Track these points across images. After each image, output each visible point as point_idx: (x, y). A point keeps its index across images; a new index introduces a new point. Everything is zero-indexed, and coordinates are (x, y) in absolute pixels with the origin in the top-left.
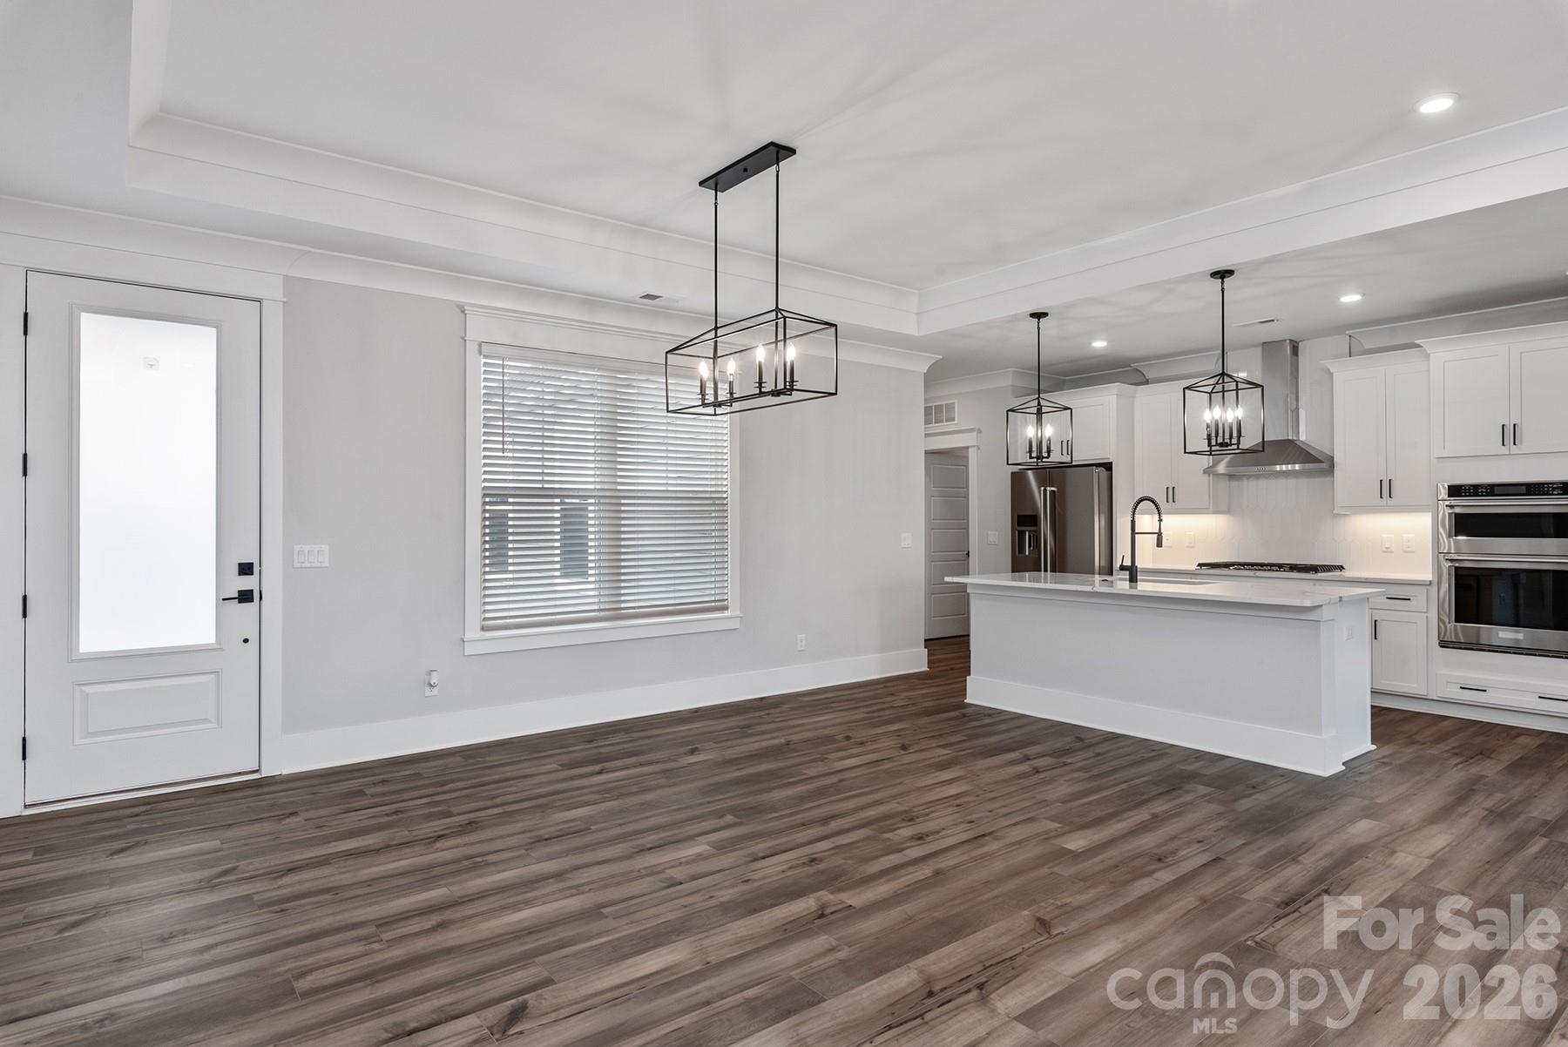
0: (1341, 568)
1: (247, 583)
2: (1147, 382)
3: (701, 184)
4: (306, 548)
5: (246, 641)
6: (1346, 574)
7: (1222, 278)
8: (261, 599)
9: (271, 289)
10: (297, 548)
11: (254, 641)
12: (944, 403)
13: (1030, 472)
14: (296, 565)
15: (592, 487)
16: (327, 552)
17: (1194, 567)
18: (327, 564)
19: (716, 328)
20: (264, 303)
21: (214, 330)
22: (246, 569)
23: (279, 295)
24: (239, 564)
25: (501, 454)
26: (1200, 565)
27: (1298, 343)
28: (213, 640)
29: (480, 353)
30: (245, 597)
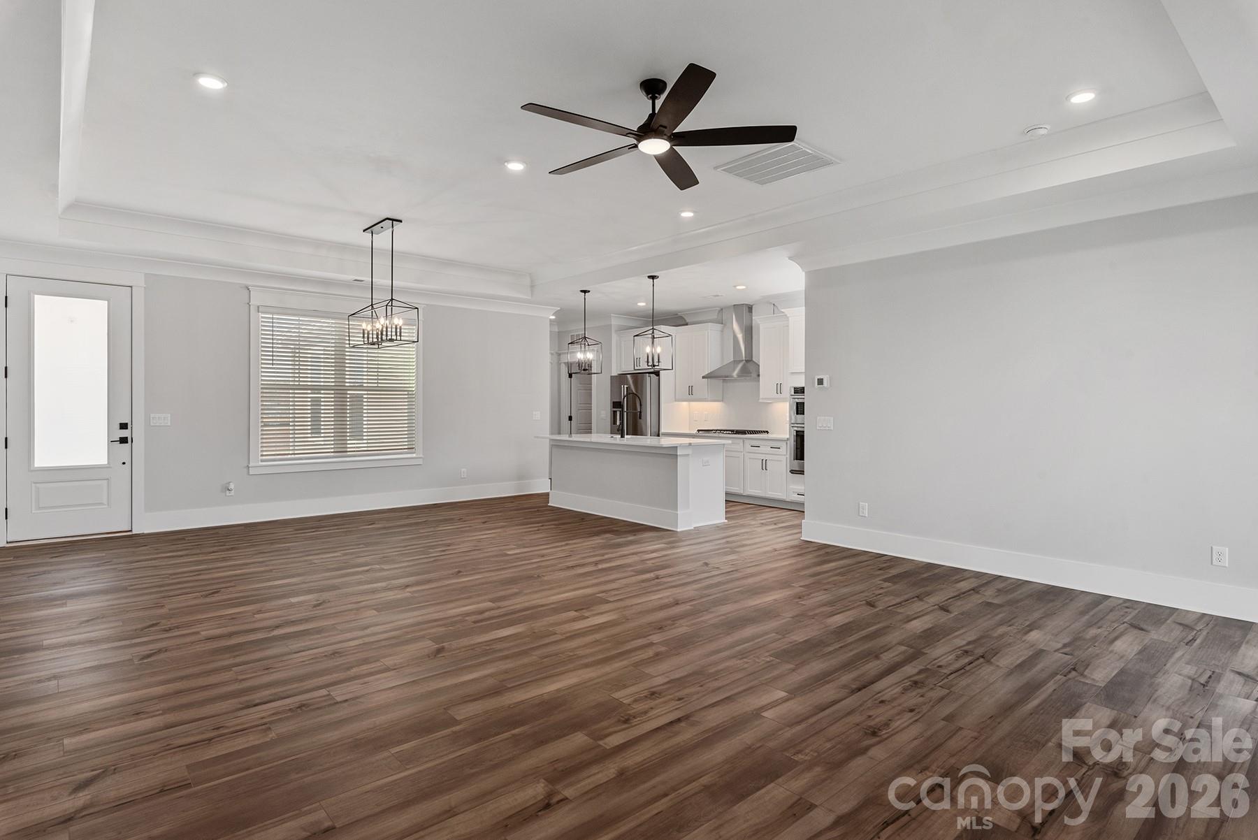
0: (767, 432)
1: (124, 433)
2: (687, 324)
3: (364, 231)
4: (157, 415)
5: (124, 463)
6: (770, 436)
7: (653, 279)
8: (132, 442)
9: (139, 281)
10: (152, 415)
11: (129, 463)
12: (575, 334)
13: (629, 376)
14: (152, 424)
15: (333, 384)
16: (169, 418)
17: (695, 432)
18: (169, 424)
19: (372, 305)
20: (133, 288)
21: (107, 302)
22: (124, 426)
23: (143, 284)
24: (121, 424)
25: (271, 366)
26: (699, 431)
27: (752, 306)
28: (106, 463)
29: (258, 312)
30: (123, 440)
